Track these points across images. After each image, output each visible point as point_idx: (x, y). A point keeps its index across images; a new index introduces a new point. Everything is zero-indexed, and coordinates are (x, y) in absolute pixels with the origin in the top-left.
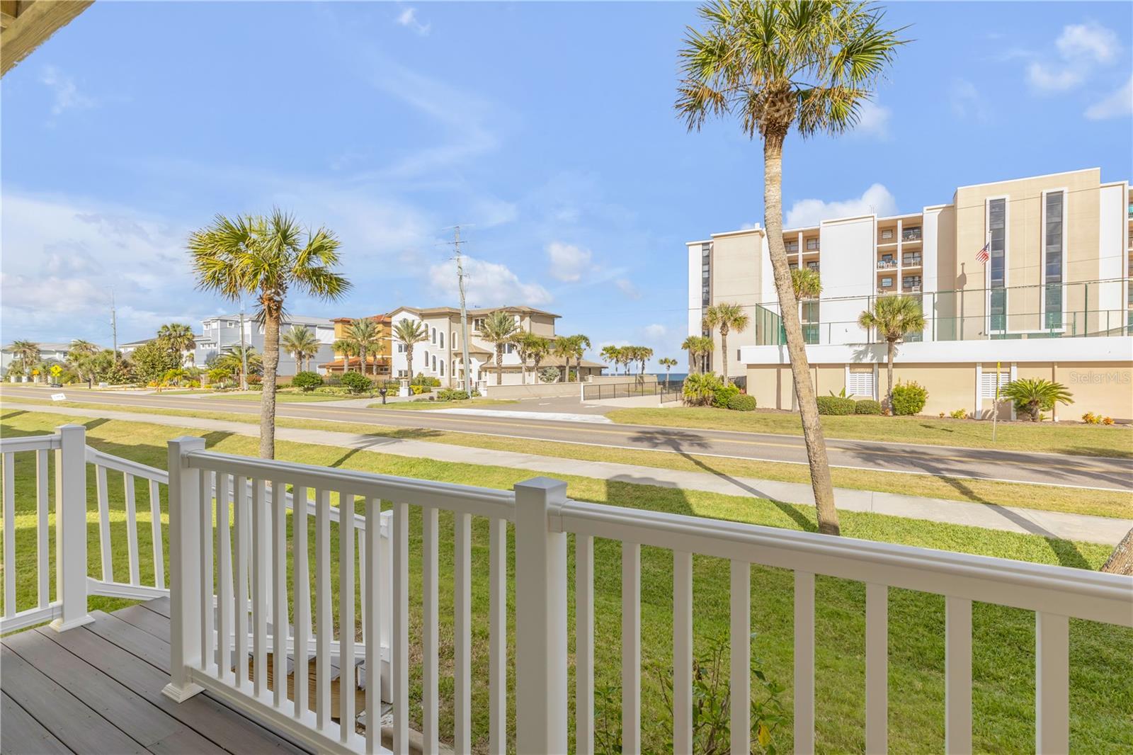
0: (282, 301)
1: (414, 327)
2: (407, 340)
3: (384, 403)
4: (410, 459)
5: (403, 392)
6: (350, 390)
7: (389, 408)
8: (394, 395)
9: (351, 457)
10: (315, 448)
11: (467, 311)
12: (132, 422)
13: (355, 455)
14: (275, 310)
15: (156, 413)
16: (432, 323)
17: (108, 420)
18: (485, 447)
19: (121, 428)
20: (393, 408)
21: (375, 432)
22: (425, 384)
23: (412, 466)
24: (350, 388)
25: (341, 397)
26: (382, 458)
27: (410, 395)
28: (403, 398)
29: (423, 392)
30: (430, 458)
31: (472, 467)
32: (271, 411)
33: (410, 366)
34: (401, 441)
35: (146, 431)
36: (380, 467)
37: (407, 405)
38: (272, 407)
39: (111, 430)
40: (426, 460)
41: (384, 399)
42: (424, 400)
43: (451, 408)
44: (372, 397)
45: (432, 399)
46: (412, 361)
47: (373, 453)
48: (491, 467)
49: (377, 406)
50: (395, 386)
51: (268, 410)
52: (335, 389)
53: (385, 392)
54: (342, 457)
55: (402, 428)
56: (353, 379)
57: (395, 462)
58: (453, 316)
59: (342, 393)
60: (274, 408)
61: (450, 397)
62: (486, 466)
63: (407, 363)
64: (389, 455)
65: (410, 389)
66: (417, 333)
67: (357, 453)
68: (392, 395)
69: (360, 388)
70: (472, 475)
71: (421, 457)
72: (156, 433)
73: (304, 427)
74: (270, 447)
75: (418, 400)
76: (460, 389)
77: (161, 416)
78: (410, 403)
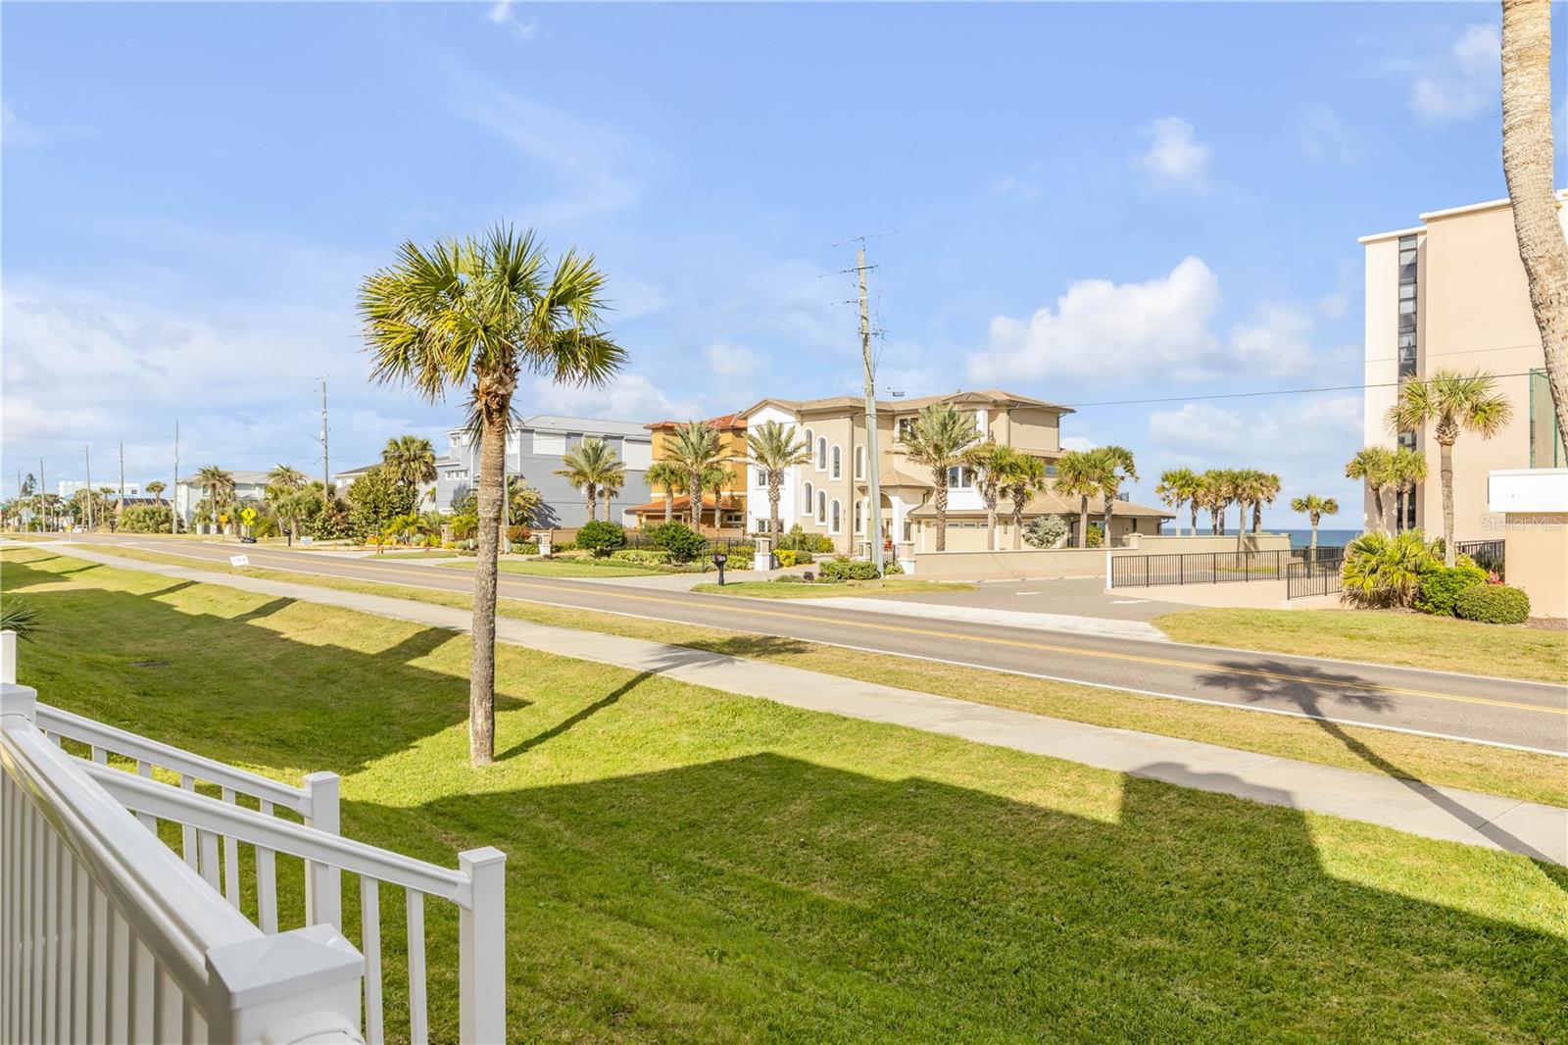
0: (510, 397)
10: (576, 666)
14: (496, 410)
32: (489, 597)
38: (491, 590)
51: (485, 595)
54: (619, 687)
60: (494, 593)
74: (488, 663)
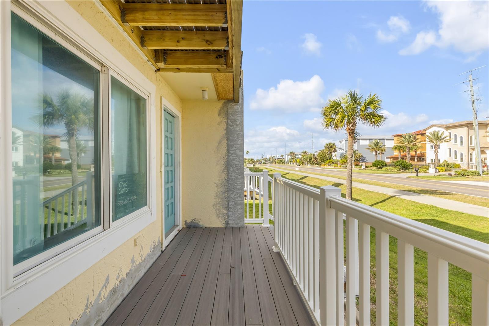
0: (355, 129)
1: (440, 135)
2: (434, 142)
3: (417, 175)
4: (422, 205)
5: (432, 171)
6: (400, 169)
7: (420, 178)
8: (426, 172)
9: (390, 199)
10: (374, 193)
11: (478, 121)
12: (313, 178)
13: (392, 198)
15: (321, 175)
16: (453, 132)
17: (307, 177)
18: (481, 205)
19: (310, 179)
20: (422, 178)
21: (406, 189)
22: (448, 166)
23: (423, 208)
24: (400, 168)
25: (395, 172)
26: (405, 202)
27: (436, 172)
28: (431, 174)
29: (445, 171)
30: (434, 205)
31: (463, 215)
33: (437, 156)
34: (420, 195)
35: (316, 181)
36: (404, 206)
37: (432, 177)
38: (351, 173)
39: (308, 180)
40: (432, 206)
41: (417, 174)
42: (444, 175)
43: (463, 180)
44: (412, 173)
45: (450, 175)
46: (438, 154)
47: (401, 199)
48: (479, 217)
49: (413, 177)
50: (427, 167)
51: (349, 174)
52: (392, 168)
53: (418, 170)
54: (385, 198)
55: (423, 189)
56: (401, 164)
57: (412, 205)
58: (469, 125)
59: (396, 170)
61: (465, 174)
62: (475, 216)
63: (434, 155)
64: (410, 201)
65: (436, 169)
66: (442, 138)
67: (393, 198)
68: (424, 172)
69: (405, 167)
70: (463, 219)
71: (428, 204)
72: (319, 182)
73: (372, 184)
74: (350, 189)
75: (440, 175)
76: (474, 170)
77: (322, 176)
78: (434, 177)
